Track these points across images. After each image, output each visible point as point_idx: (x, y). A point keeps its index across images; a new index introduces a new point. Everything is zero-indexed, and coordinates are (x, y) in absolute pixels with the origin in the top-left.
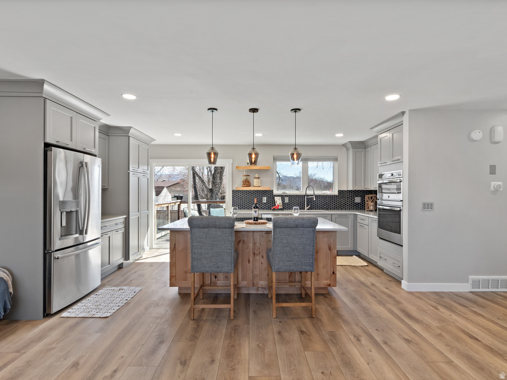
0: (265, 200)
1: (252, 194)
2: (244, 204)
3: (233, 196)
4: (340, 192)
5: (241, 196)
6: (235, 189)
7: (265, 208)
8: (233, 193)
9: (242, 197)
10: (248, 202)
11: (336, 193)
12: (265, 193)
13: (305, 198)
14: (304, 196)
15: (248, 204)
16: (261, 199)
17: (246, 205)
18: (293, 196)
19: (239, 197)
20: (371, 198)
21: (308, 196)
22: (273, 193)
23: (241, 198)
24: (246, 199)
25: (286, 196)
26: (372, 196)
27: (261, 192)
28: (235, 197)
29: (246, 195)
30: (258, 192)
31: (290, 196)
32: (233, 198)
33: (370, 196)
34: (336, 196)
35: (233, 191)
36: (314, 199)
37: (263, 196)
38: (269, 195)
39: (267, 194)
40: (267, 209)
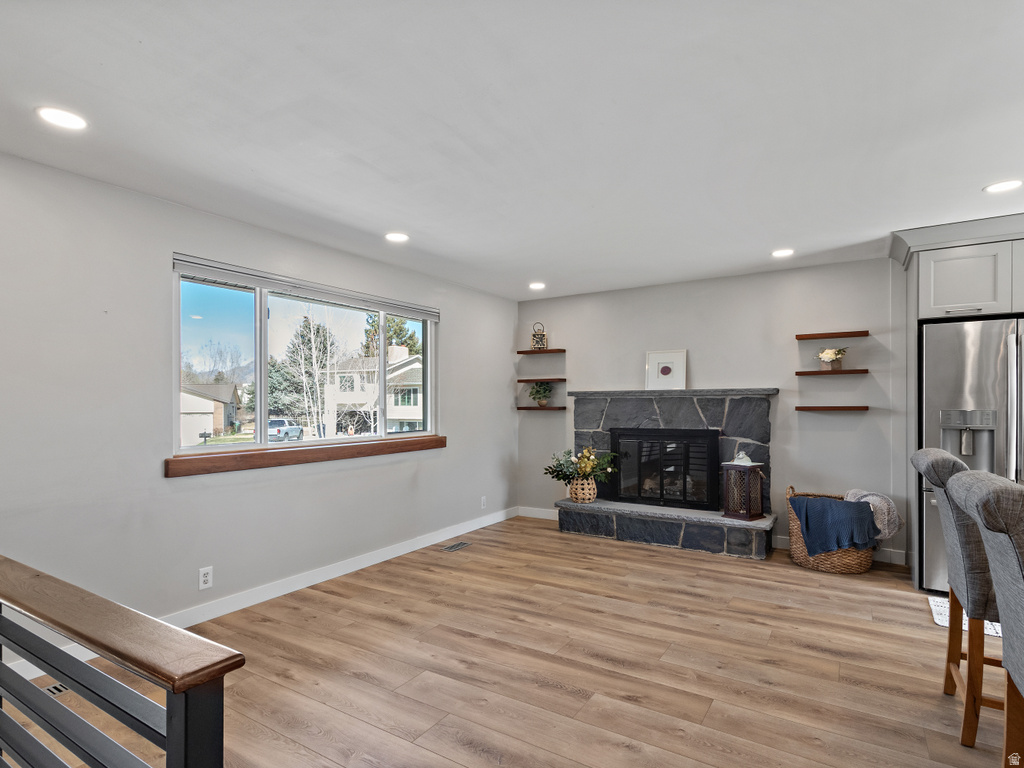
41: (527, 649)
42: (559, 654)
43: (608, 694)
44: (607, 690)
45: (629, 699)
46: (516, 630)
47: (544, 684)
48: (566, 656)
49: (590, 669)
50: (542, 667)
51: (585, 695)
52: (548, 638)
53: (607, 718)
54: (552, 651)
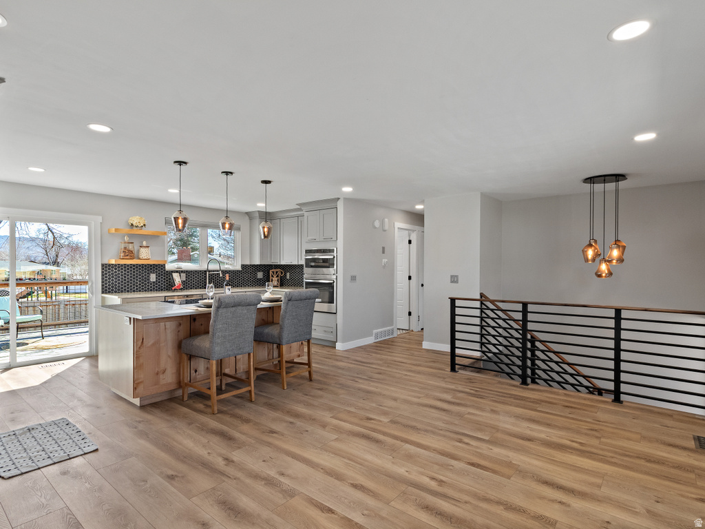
0: (153, 277)
1: (134, 269)
2: (122, 285)
3: (103, 272)
4: (243, 266)
5: (116, 272)
6: (106, 262)
7: (154, 288)
8: (103, 269)
9: (119, 274)
10: (128, 282)
11: (239, 268)
12: (154, 268)
13: (206, 274)
14: (205, 271)
15: (128, 285)
16: (148, 277)
17: (125, 286)
18: (191, 271)
19: (113, 274)
20: (277, 272)
21: (209, 271)
22: (165, 268)
23: (116, 275)
24: (125, 277)
25: (182, 272)
26: (277, 270)
27: (148, 267)
28: (106, 274)
29: (125, 271)
30: (143, 267)
31: (188, 272)
32: (103, 275)
33: (275, 270)
34: (239, 271)
35: (103, 265)
36: (221, 276)
37: (151, 272)
38: (159, 270)
39: (156, 269)
40: (157, 290)
41: (425, 449)
42: (403, 444)
43: (380, 421)
44: (380, 423)
45: (371, 419)
46: (436, 467)
47: (414, 428)
48: (398, 442)
49: (385, 434)
50: (414, 437)
51: (392, 422)
52: (409, 457)
53: (385, 413)
54: (407, 446)
